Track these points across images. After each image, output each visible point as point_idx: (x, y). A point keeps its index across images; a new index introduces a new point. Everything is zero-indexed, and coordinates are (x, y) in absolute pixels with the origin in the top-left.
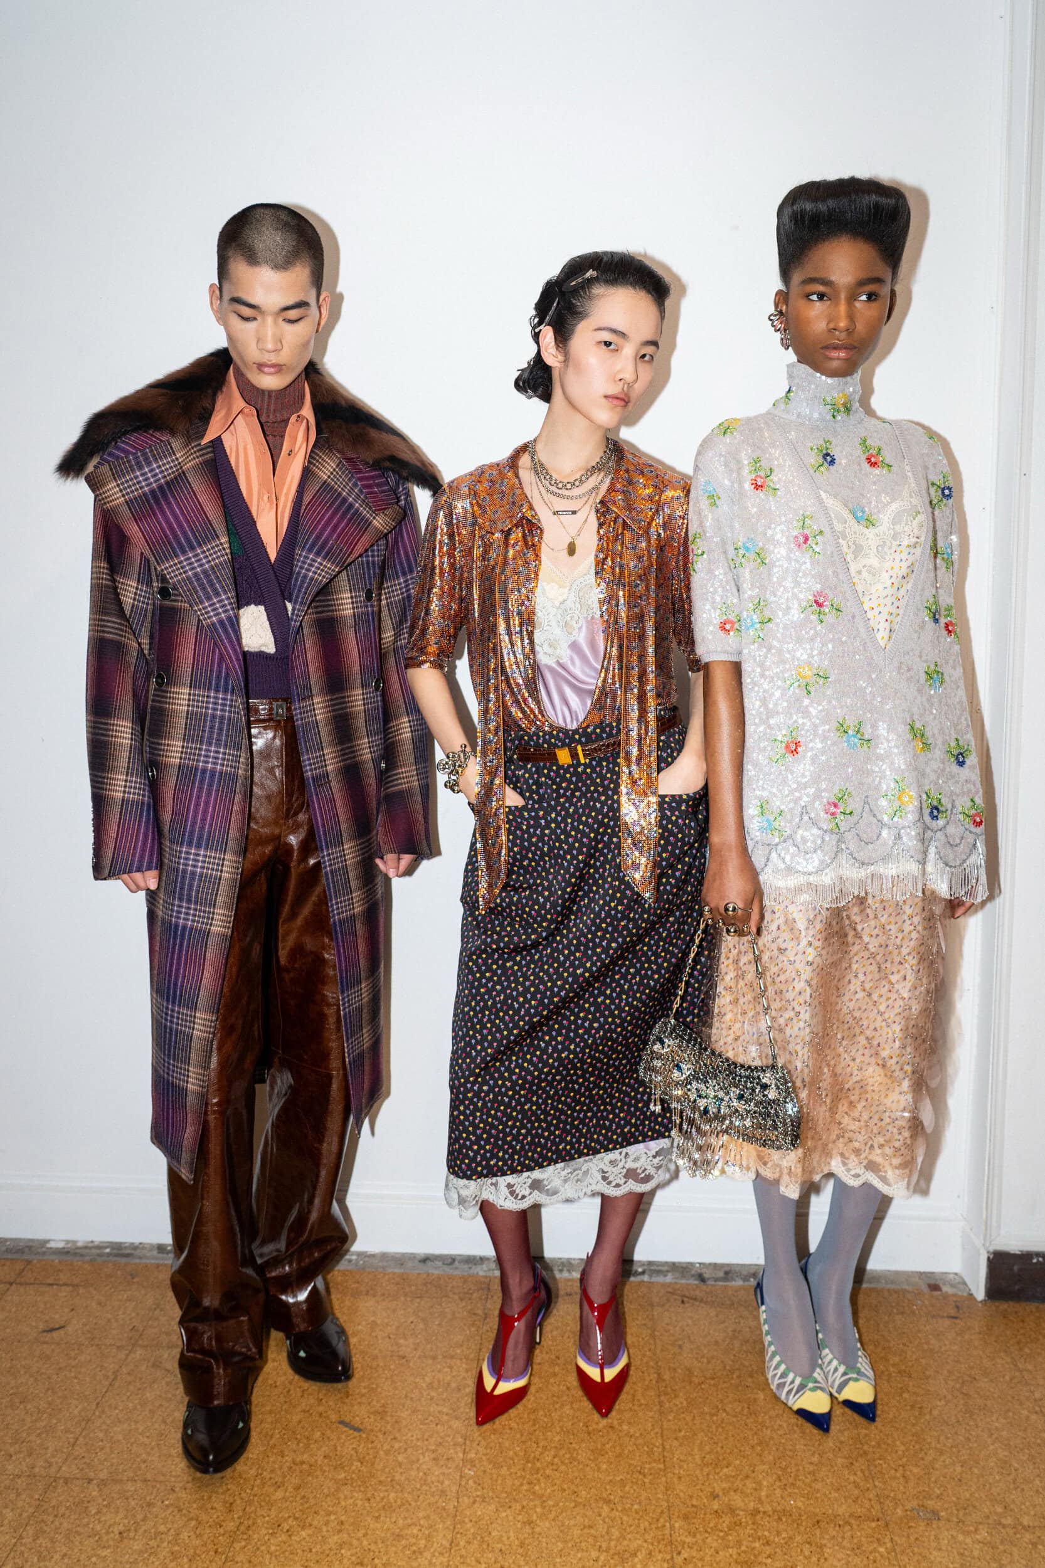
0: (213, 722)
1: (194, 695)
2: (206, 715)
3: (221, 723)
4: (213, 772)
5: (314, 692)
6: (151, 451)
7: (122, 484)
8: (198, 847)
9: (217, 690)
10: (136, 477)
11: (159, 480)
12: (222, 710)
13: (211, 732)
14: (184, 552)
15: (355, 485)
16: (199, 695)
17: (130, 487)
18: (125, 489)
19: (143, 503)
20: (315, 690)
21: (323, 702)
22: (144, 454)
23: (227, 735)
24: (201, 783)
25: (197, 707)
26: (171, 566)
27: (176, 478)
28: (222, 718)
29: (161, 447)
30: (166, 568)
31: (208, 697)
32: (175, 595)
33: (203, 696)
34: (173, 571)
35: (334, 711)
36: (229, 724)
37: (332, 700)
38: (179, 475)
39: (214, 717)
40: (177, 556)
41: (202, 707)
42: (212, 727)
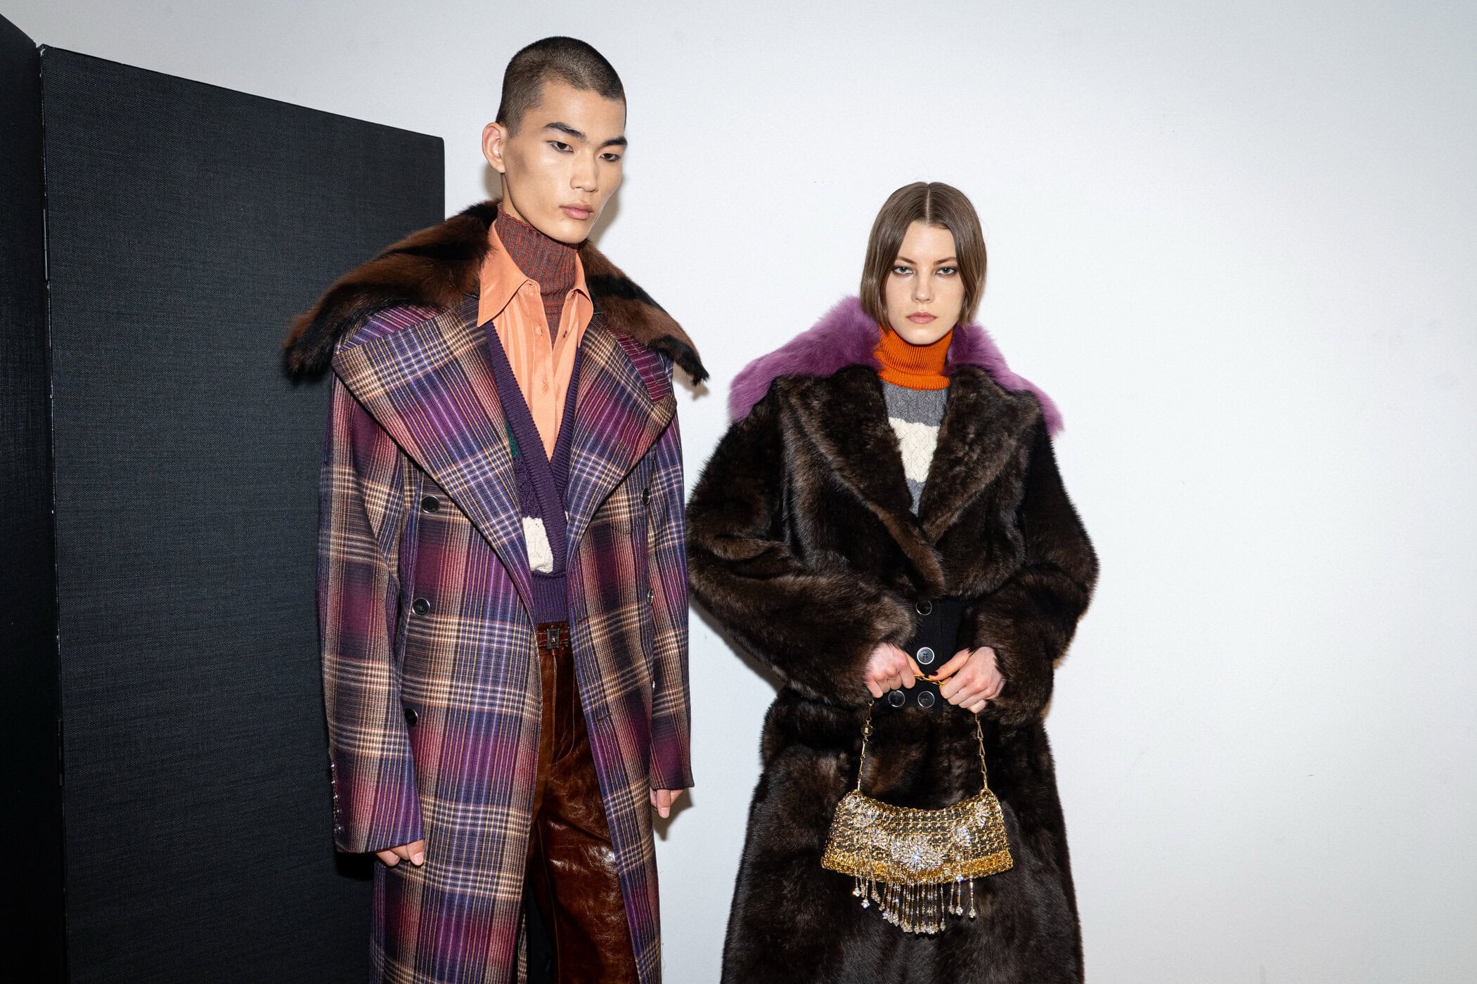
0: (489, 656)
1: (465, 625)
2: (480, 648)
3: (499, 657)
4: (491, 714)
5: (590, 613)
6: (415, 331)
7: (381, 371)
8: (477, 802)
9: (493, 619)
10: (398, 363)
11: (425, 367)
12: (500, 642)
13: (487, 669)
14: (463, 457)
15: (632, 371)
16: (470, 625)
17: (390, 375)
18: (385, 377)
19: (408, 395)
20: (591, 610)
21: (599, 623)
22: (406, 335)
23: (506, 671)
24: (478, 729)
25: (469, 639)
26: (449, 475)
27: (446, 365)
28: (500, 651)
29: (426, 326)
30: (444, 477)
31: (482, 627)
32: (444, 506)
33: (476, 626)
34: (452, 481)
35: (611, 631)
36: (508, 659)
37: (608, 619)
38: (451, 362)
39: (489, 650)
40: (455, 462)
41: (474, 639)
42: (487, 663)
